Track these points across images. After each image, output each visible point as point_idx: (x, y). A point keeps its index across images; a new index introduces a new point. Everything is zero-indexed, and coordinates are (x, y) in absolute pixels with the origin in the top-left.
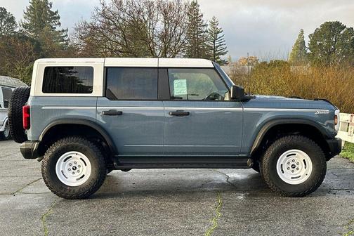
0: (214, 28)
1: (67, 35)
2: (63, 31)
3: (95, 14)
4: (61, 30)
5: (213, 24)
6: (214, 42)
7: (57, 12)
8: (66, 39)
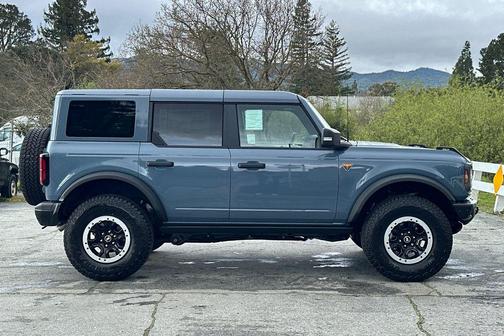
0: (333, 38)
1: (108, 48)
2: (103, 41)
3: (162, 14)
4: (100, 40)
5: (331, 32)
6: (332, 60)
7: (94, 12)
8: (107, 53)
